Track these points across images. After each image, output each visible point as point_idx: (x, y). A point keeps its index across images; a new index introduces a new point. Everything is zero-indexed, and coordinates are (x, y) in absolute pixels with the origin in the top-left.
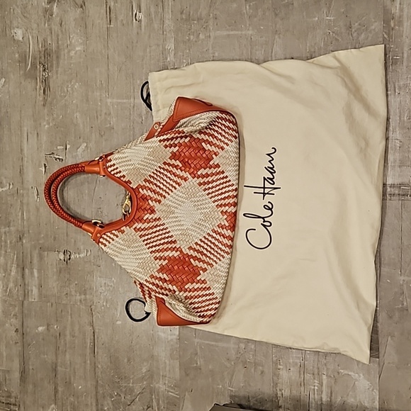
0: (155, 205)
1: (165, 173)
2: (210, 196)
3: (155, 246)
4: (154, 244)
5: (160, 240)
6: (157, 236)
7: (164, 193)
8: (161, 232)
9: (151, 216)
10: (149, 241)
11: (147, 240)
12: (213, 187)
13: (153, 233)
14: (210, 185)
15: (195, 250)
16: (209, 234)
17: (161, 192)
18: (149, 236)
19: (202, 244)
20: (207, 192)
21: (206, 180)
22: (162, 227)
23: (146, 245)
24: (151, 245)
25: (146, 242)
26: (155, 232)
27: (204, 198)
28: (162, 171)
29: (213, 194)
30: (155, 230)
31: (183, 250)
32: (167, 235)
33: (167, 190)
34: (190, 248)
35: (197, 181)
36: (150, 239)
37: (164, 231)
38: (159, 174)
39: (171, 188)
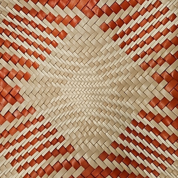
0: (20, 84)
1: (30, 17)
2: (126, 48)
3: (31, 164)
4: (29, 159)
5: (39, 149)
6: (32, 143)
7: (33, 59)
8: (38, 134)
9: (14, 108)
10: (17, 156)
11: (13, 154)
12: (130, 30)
13: (22, 137)
14: (125, 27)
15: (112, 157)
16: (134, 122)
17: (26, 57)
18: (17, 146)
19: (125, 143)
20: (120, 41)
21: (115, 17)
22: (38, 125)
23: (12, 164)
24: (23, 162)
25: (11, 158)
26: (27, 136)
27: (115, 54)
28: (22, 14)
29: (132, 44)
30: (25, 131)
31: (89, 161)
32: (51, 138)
33: (39, 52)
34: (104, 156)
35: (97, 21)
36: (18, 151)
37: (45, 132)
38: (16, 22)
39: (44, 45)
